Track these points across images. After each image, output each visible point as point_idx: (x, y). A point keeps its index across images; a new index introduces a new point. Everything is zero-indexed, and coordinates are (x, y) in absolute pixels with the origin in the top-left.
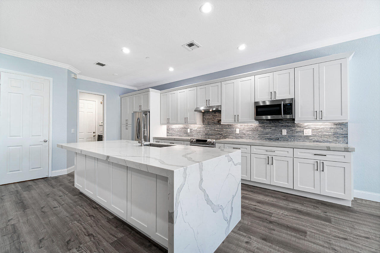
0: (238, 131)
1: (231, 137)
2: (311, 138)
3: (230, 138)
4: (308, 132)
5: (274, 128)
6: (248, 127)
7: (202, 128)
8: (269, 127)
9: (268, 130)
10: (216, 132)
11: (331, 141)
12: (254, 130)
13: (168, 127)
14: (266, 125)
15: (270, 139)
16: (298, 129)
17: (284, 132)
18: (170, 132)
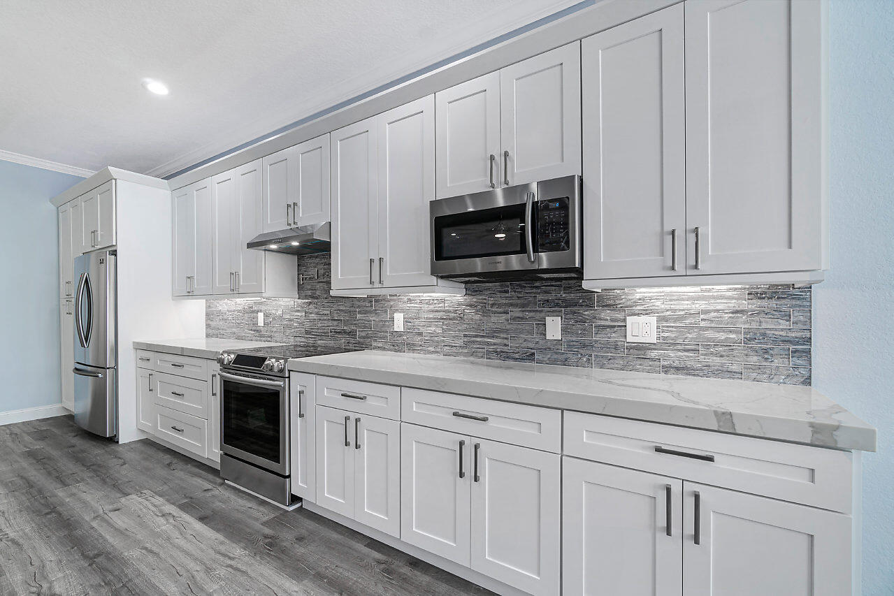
0: (399, 323)
1: (380, 345)
2: (654, 354)
3: (375, 348)
4: (641, 329)
5: (516, 312)
6: (431, 307)
7: (298, 311)
8: (500, 306)
9: (498, 320)
10: (335, 323)
11: (735, 368)
12: (451, 318)
13: (208, 307)
14: (491, 301)
15: (504, 355)
16: (606, 315)
17: (554, 327)
18: (213, 324)
